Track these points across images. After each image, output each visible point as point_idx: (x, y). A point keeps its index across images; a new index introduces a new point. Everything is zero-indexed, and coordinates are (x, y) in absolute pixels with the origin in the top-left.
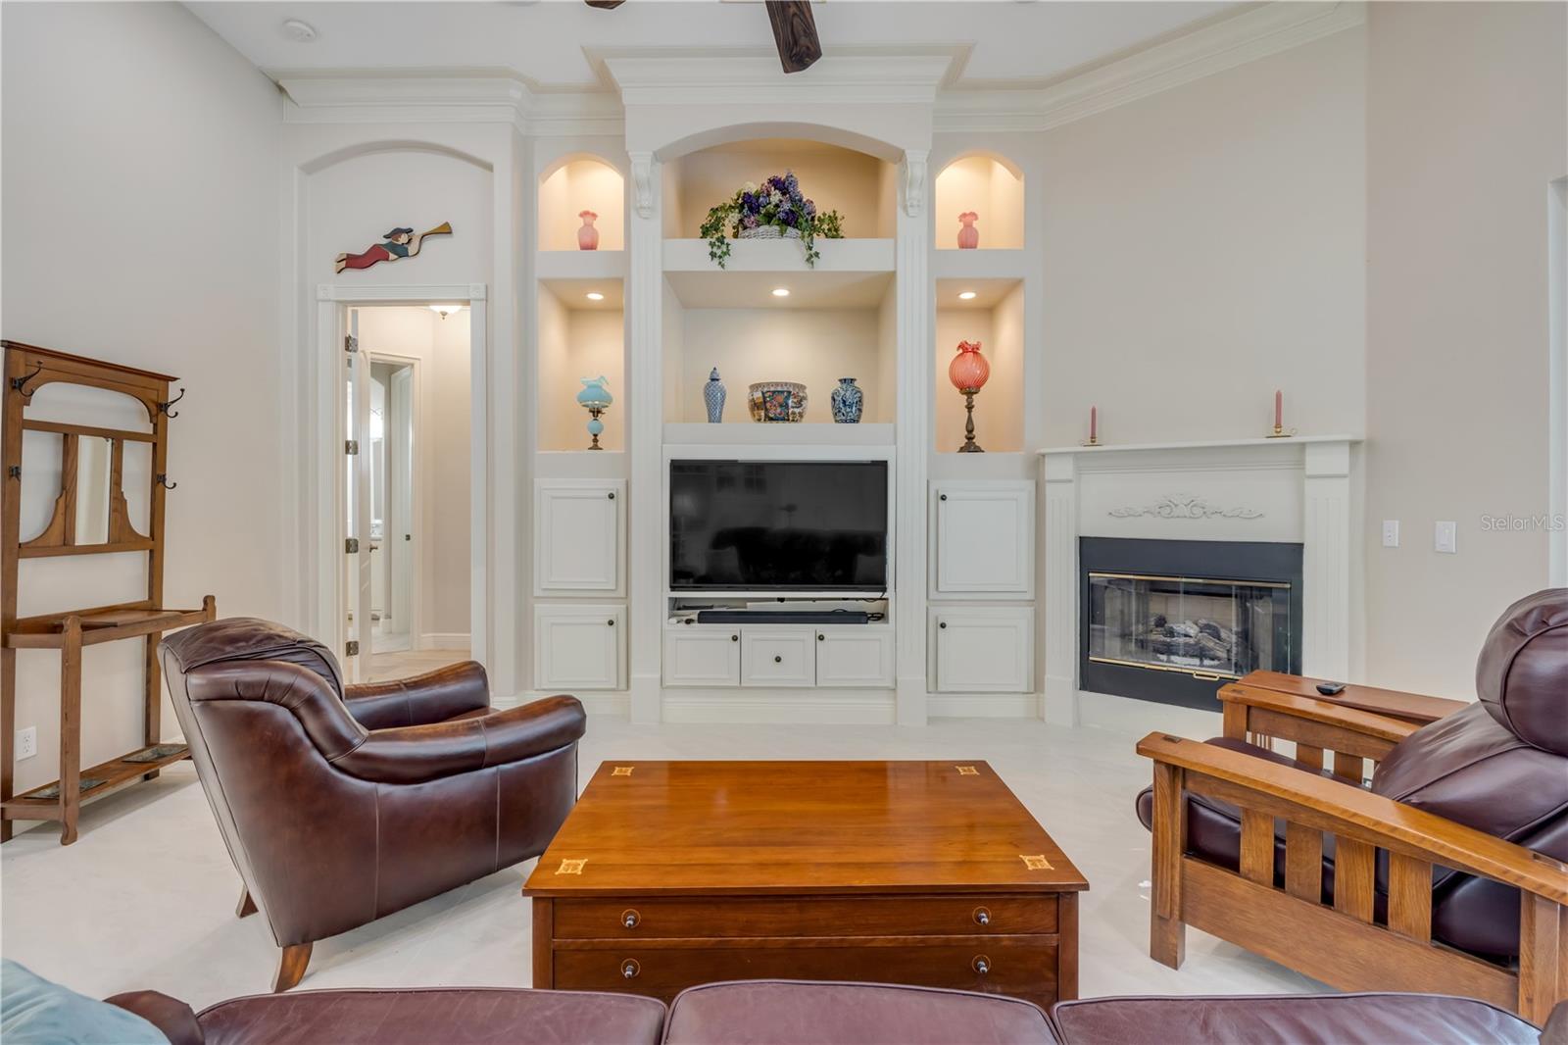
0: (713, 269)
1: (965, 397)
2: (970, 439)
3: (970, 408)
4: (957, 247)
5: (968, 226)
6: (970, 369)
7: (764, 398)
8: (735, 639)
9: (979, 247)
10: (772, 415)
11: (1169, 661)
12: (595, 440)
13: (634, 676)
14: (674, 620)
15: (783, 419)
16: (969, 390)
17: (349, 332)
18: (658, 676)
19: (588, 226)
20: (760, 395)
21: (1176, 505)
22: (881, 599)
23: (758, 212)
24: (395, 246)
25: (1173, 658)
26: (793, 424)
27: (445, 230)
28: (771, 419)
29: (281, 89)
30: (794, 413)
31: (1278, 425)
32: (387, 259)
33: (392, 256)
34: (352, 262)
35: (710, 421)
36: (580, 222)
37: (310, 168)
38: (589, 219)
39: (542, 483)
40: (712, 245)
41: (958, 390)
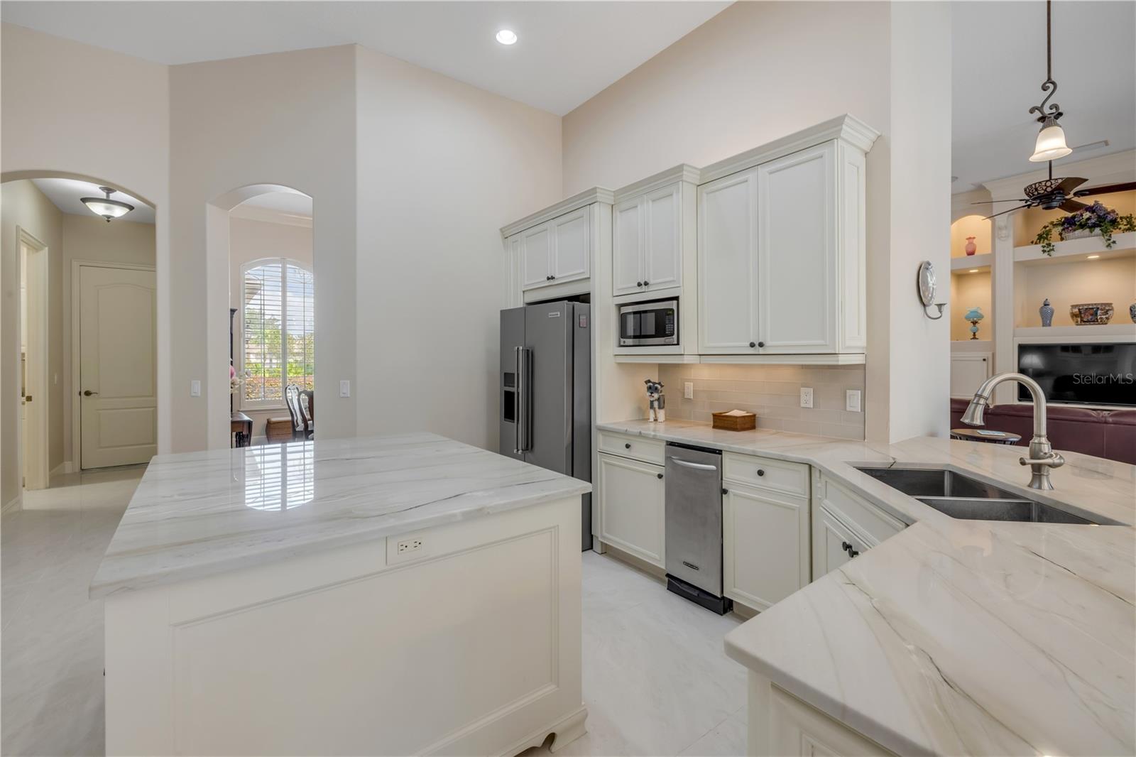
10: (1086, 320)
12: (974, 334)
15: (1094, 321)
19: (971, 244)
20: (1078, 310)
23: (1075, 224)
26: (1101, 324)
30: (1101, 318)
35: (1043, 326)
38: (971, 240)
40: (1044, 246)
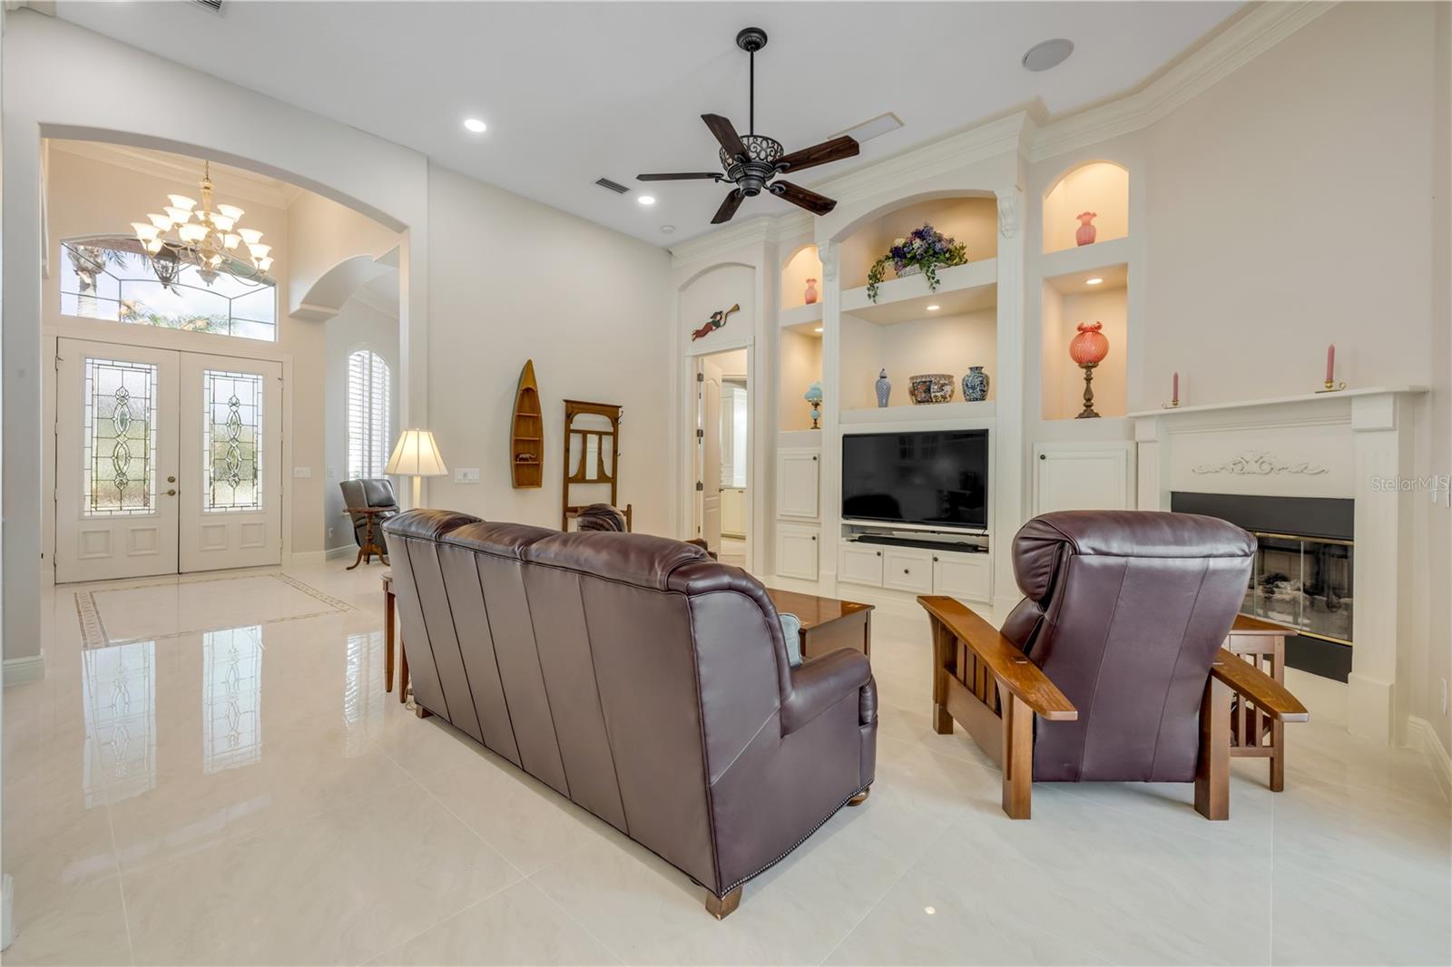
0: (870, 305)
1: (1085, 370)
2: (1088, 405)
3: (1088, 380)
4: (1076, 245)
5: (1086, 224)
6: (1089, 346)
7: (917, 386)
8: (879, 554)
9: (1098, 240)
12: (816, 423)
13: (821, 572)
14: (844, 539)
15: (928, 401)
16: (1089, 365)
17: (700, 371)
18: (834, 573)
19: (811, 288)
21: (1247, 462)
22: (983, 535)
23: (906, 257)
24: (715, 322)
26: (936, 405)
27: (737, 308)
28: (919, 402)
29: (671, 253)
30: (936, 396)
31: (1330, 380)
32: (711, 329)
33: (714, 328)
34: (699, 334)
35: (880, 406)
37: (683, 288)
38: (811, 283)
39: (782, 452)
41: (1077, 364)
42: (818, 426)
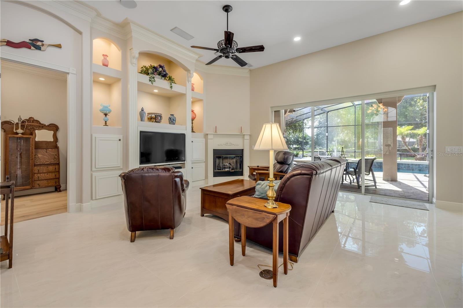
0: (150, 84)
2: (192, 130)
3: (192, 123)
5: (192, 86)
7: (156, 117)
9: (194, 91)
10: (157, 121)
11: (225, 170)
12: (106, 123)
16: (192, 120)
19: (105, 59)
20: (154, 116)
21: (228, 144)
22: (183, 163)
23: (157, 72)
24: (34, 45)
25: (225, 169)
26: (159, 123)
27: (59, 46)
28: (157, 122)
30: (160, 121)
31: (241, 131)
32: (29, 48)
33: (32, 48)
34: (10, 44)
35: (141, 121)
36: (103, 58)
38: (106, 57)
40: (150, 78)
42: (107, 124)
